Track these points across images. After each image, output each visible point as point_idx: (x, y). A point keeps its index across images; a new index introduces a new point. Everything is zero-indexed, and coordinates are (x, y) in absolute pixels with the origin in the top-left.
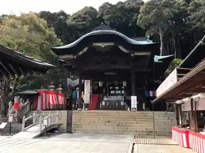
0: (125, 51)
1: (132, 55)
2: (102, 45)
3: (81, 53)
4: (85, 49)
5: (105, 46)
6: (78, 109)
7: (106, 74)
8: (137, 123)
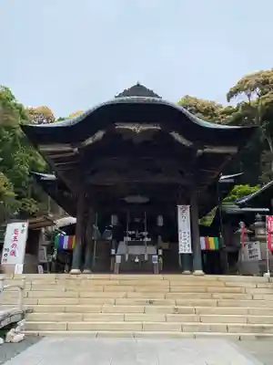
0: (185, 142)
1: (200, 151)
2: (136, 128)
3: (89, 141)
4: (100, 135)
5: (143, 132)
6: (73, 271)
7: (128, 199)
8: (218, 306)
